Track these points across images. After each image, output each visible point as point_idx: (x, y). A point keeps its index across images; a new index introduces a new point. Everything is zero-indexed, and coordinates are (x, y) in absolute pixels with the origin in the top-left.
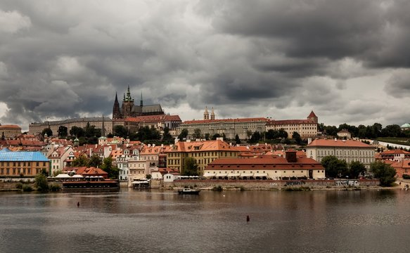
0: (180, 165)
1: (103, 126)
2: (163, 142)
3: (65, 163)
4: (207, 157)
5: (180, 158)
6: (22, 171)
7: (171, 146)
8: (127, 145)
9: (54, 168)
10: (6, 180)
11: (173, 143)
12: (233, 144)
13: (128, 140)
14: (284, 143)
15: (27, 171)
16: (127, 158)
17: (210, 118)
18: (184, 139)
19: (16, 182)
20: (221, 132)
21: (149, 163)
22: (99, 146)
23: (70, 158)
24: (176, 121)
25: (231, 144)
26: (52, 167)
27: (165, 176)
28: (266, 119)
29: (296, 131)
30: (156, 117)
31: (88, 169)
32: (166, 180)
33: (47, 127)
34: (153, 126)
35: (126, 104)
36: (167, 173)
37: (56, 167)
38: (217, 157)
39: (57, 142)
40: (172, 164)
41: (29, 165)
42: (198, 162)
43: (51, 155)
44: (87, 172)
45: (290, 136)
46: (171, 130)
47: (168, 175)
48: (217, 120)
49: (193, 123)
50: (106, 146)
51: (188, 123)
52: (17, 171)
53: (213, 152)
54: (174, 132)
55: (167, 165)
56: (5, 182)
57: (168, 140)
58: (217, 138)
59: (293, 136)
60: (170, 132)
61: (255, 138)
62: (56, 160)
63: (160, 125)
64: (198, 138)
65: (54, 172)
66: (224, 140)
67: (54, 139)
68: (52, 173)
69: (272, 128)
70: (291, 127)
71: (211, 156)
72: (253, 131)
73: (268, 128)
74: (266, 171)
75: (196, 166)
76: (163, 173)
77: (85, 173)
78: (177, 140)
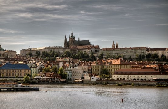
0: (99, 72)
1: (59, 51)
2: (90, 60)
3: (39, 70)
4: (114, 68)
5: (99, 68)
6: (17, 74)
7: (95, 62)
8: (72, 61)
9: (34, 73)
10: (9, 79)
11: (96, 60)
12: (128, 61)
13: (72, 59)
14: (156, 61)
15: (19, 74)
16: (72, 68)
17: (115, 47)
18: (102, 58)
19: (14, 80)
20: (121, 55)
21: (83, 71)
22: (57, 62)
23: (42, 67)
24: (97, 49)
25: (127, 61)
26: (33, 72)
27: (92, 77)
28: (146, 48)
29: (163, 54)
30: (86, 46)
31: (51, 74)
32: (92, 80)
33: (30, 52)
34: (85, 51)
35: (71, 39)
36: (92, 76)
37: (34, 72)
38: (119, 68)
39: (35, 59)
40: (95, 71)
41: (21, 71)
42: (109, 70)
43: (32, 66)
44: (51, 75)
45: (160, 57)
46: (94, 53)
47: (93, 77)
48: (119, 48)
49: (107, 49)
50: (60, 62)
51: (104, 50)
52: (14, 74)
53: (117, 65)
54: (96, 54)
55: (93, 72)
56: (8, 80)
57: (93, 59)
58: (120, 58)
59: (162, 57)
60: (94, 54)
61: (140, 58)
62: (34, 68)
63: (89, 50)
64: (109, 57)
65: (34, 75)
66: (123, 59)
67: (33, 58)
68: (33, 75)
69: (150, 52)
70: (161, 52)
71: (116, 67)
72: (139, 54)
73: (147, 53)
74: (146, 76)
75: (108, 73)
76: (90, 76)
77: (49, 76)
78: (98, 59)
